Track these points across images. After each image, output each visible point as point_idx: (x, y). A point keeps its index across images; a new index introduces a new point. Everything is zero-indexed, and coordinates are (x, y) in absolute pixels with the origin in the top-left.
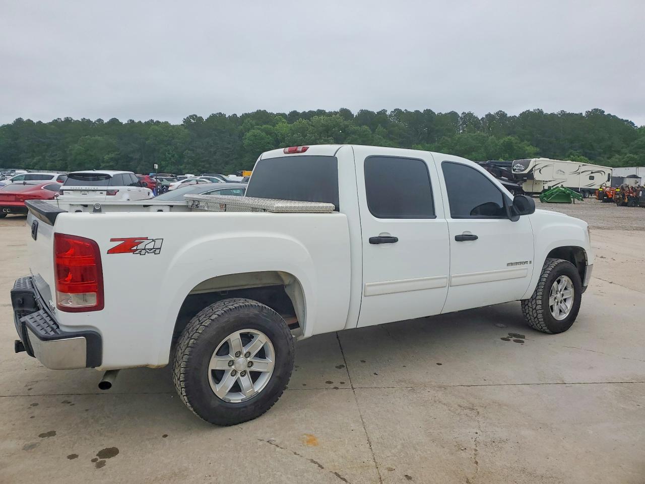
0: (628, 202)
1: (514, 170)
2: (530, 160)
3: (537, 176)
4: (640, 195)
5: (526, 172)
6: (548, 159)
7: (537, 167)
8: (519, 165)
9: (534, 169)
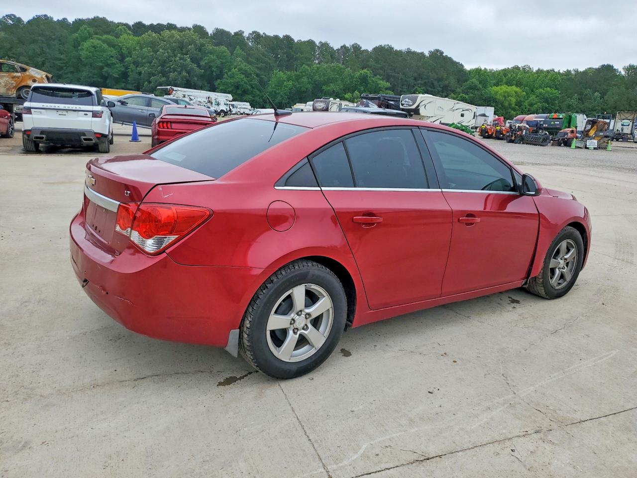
0: (514, 140)
1: (402, 105)
2: (418, 97)
3: (422, 111)
4: (524, 134)
5: (414, 107)
6: (431, 96)
7: (423, 103)
8: (407, 100)
9: (420, 105)
